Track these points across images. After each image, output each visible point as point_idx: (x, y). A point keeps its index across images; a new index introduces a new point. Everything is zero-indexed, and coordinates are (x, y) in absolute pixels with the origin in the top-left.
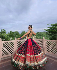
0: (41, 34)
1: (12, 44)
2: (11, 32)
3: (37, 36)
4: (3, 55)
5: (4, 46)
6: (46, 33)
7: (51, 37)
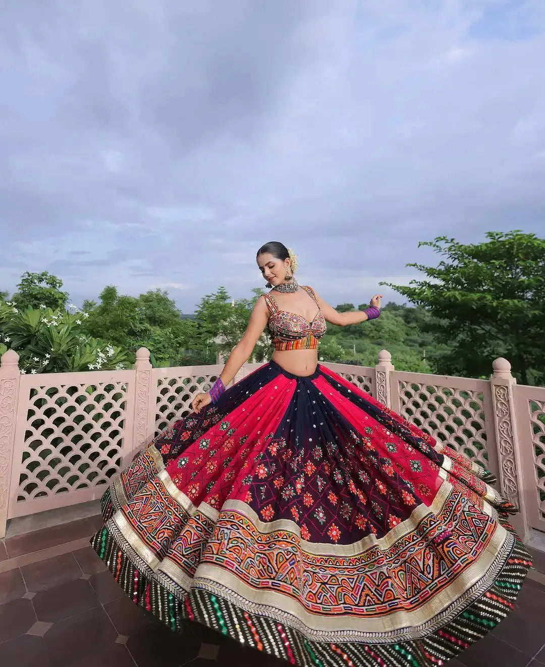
2: (109, 294)
4: (29, 497)
6: (408, 316)
7: (446, 350)
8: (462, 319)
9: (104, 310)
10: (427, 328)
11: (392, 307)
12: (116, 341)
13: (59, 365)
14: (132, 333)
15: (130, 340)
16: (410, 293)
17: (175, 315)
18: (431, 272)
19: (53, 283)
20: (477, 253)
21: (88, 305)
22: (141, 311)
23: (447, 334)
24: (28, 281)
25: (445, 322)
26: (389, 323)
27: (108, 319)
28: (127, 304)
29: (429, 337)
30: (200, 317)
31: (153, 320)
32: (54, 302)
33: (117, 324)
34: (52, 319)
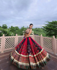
0: (39, 30)
1: (13, 39)
3: (35, 32)
4: (6, 49)
5: (7, 40)
8: (49, 30)
9: (11, 28)
14: (14, 31)
16: (44, 27)
19: (6, 25)
20: (51, 23)
22: (15, 28)
30: (21, 29)
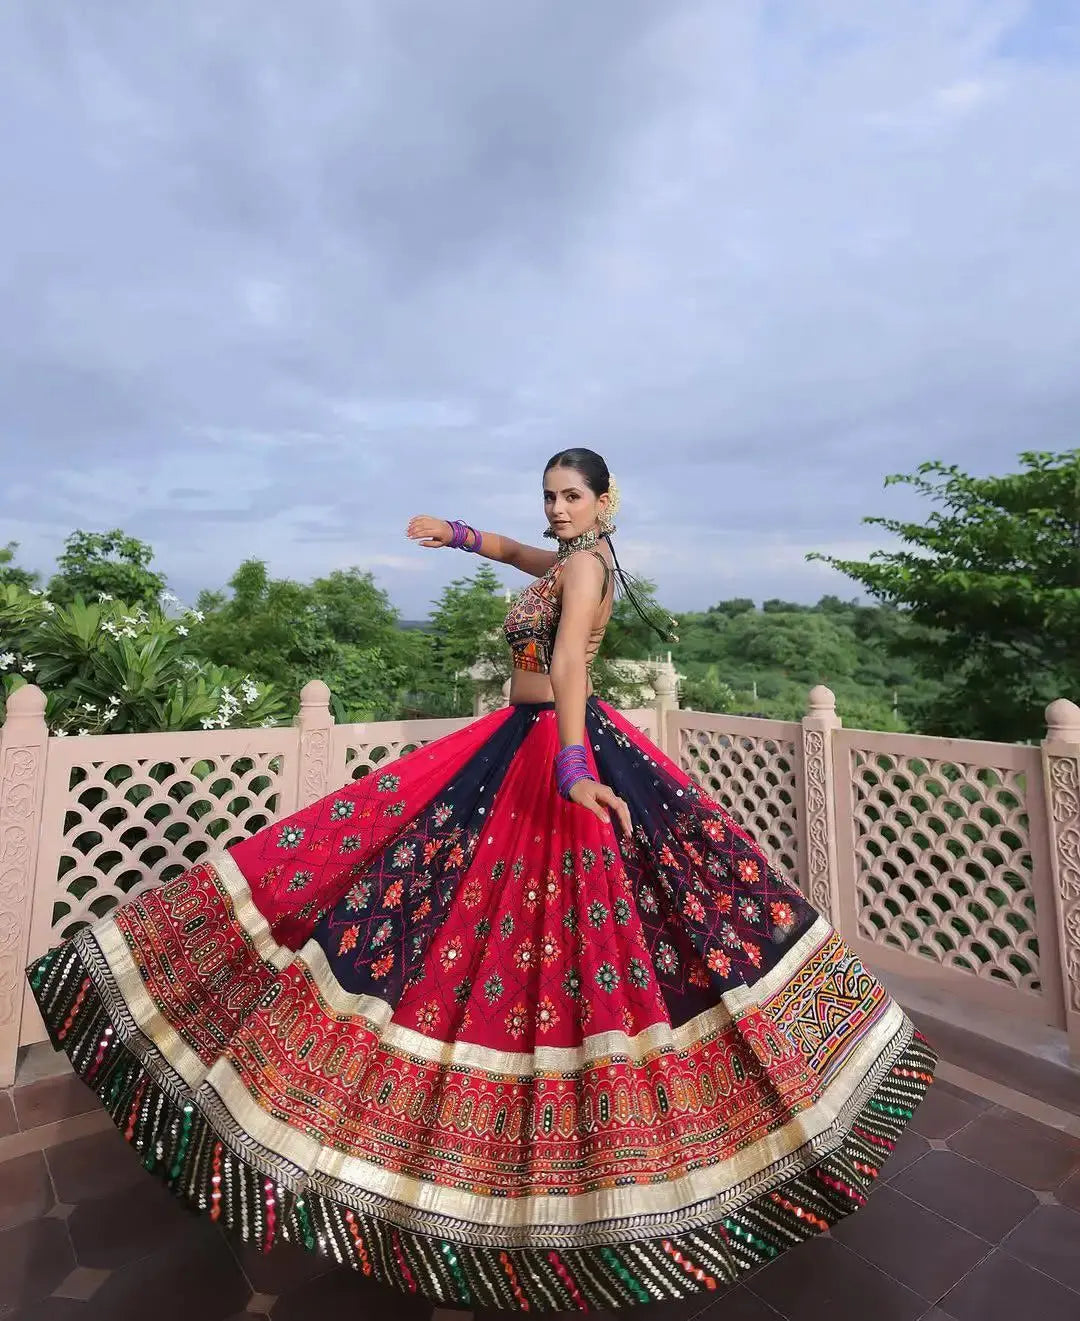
0: (780, 641)
2: (250, 577)
6: (864, 624)
7: (932, 691)
8: (974, 628)
9: (241, 610)
10: (900, 648)
11: (830, 605)
12: (266, 673)
13: (137, 718)
15: (295, 670)
16: (869, 576)
17: (387, 620)
18: (912, 534)
19: (134, 553)
20: (1003, 495)
21: (208, 601)
22: (315, 614)
23: (942, 658)
24: (81, 549)
25: (939, 635)
26: (826, 639)
27: (248, 628)
28: (288, 597)
29: (904, 666)
30: (440, 626)
31: (343, 631)
32: (135, 591)
33: (268, 638)
34: (126, 625)
